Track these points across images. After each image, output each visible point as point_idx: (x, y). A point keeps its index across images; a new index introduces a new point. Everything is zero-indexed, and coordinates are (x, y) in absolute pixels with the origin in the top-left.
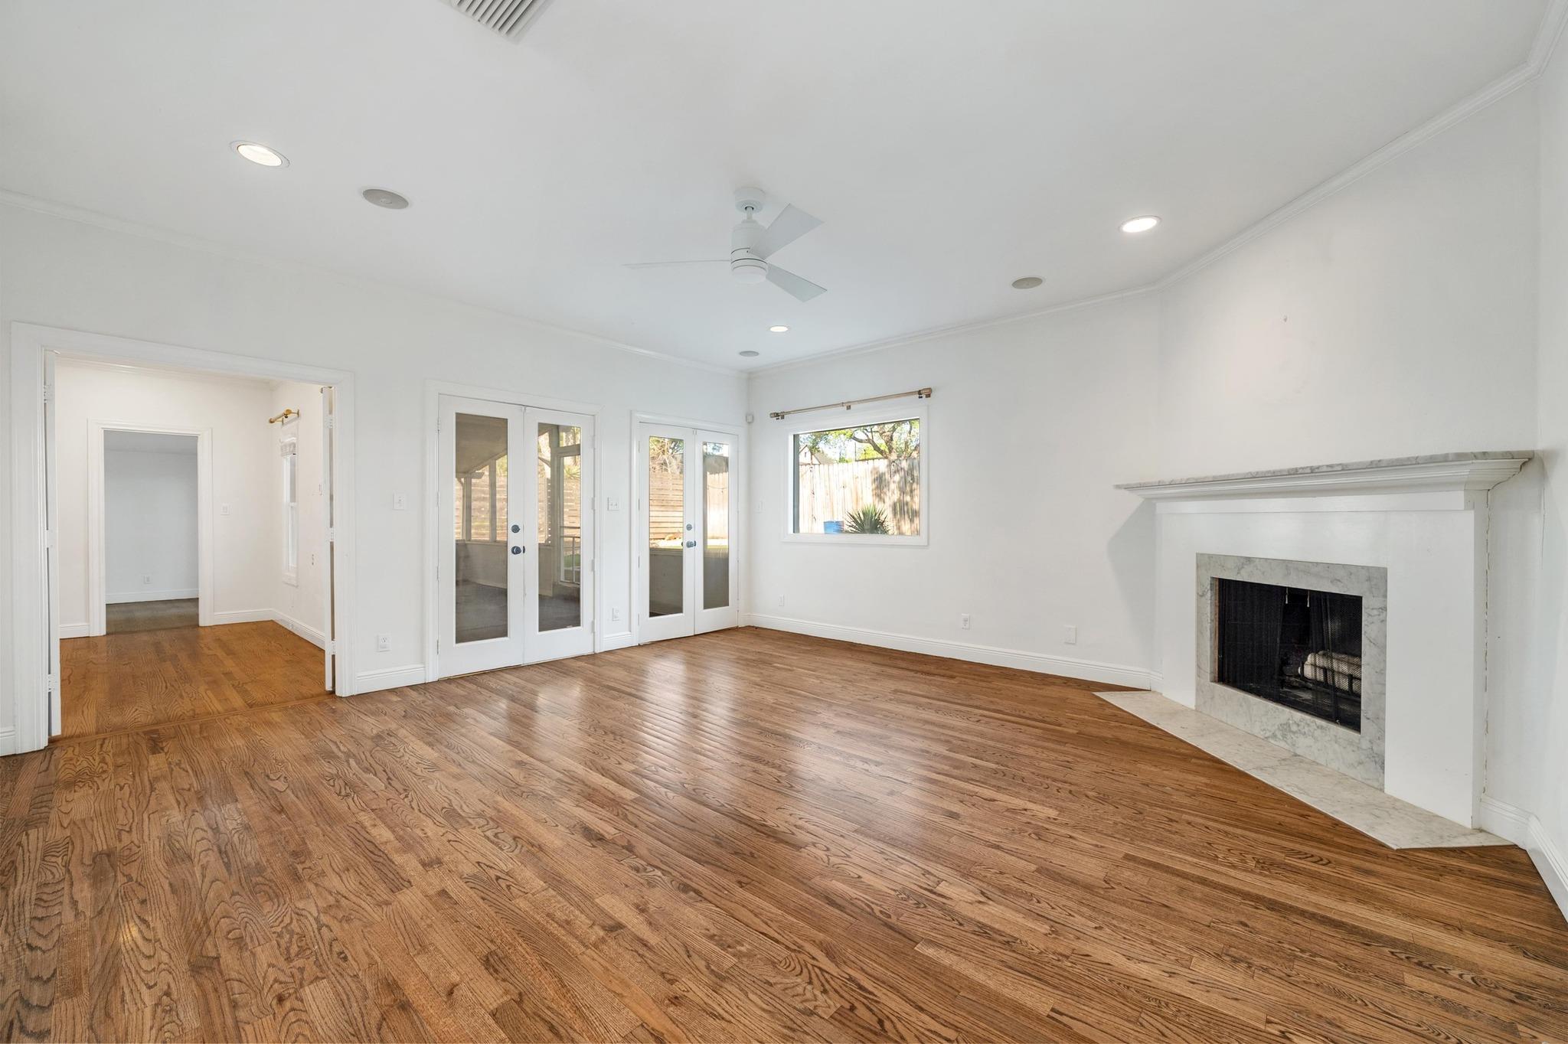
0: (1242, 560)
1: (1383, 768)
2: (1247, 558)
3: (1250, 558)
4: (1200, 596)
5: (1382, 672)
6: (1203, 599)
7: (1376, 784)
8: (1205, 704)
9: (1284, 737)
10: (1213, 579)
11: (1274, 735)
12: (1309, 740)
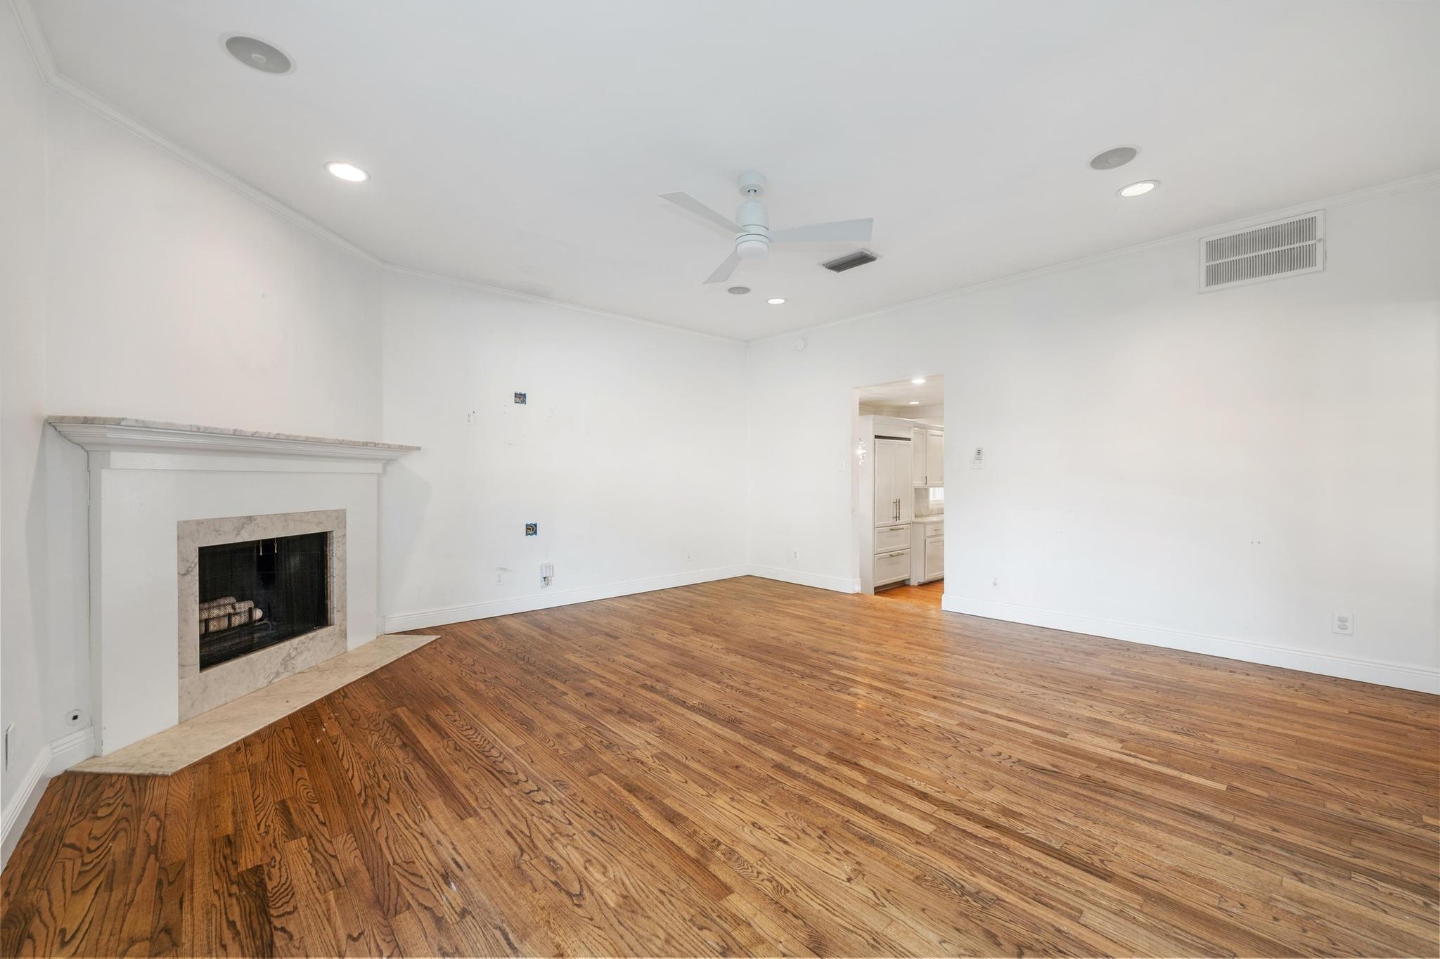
0: (242, 521)
1: (346, 638)
2: (247, 517)
3: (251, 517)
4: (182, 575)
5: (344, 577)
6: (188, 577)
7: (343, 651)
8: (192, 705)
9: (286, 667)
10: (200, 549)
11: (278, 674)
12: (306, 655)
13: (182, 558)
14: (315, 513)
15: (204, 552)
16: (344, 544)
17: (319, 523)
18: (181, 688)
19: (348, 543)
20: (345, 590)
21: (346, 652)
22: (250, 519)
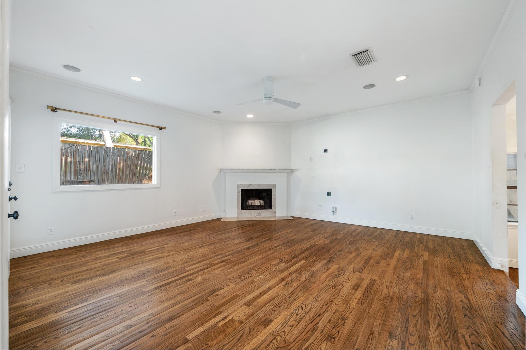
1: (276, 212)
6: (239, 193)
7: (275, 216)
8: (240, 215)
9: (259, 215)
10: (241, 189)
11: (257, 215)
12: (264, 214)
13: (238, 190)
14: (267, 184)
15: (242, 190)
16: (275, 192)
17: (268, 187)
18: (237, 212)
19: (276, 192)
20: (276, 202)
21: (276, 216)
22: (251, 184)
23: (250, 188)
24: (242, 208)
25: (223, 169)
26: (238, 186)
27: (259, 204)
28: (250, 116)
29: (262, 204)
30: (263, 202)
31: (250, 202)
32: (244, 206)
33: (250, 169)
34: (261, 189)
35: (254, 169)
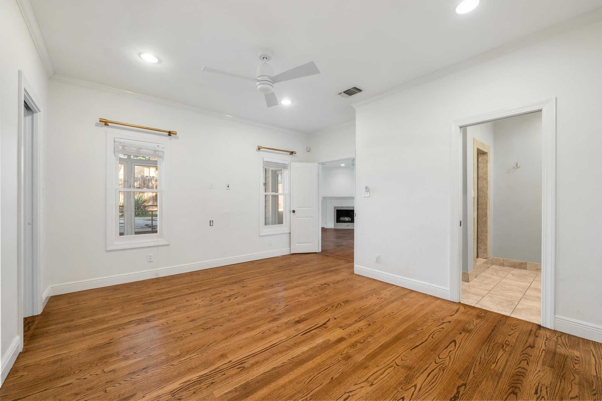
8: (335, 226)
10: (337, 209)
18: (334, 223)
23: (342, 209)
24: (337, 222)
25: (325, 197)
26: (335, 207)
27: (348, 220)
28: (343, 165)
29: (350, 220)
30: (350, 219)
31: (342, 219)
32: (338, 221)
33: (342, 197)
34: (349, 210)
35: (345, 197)
